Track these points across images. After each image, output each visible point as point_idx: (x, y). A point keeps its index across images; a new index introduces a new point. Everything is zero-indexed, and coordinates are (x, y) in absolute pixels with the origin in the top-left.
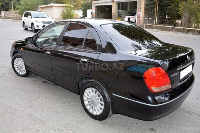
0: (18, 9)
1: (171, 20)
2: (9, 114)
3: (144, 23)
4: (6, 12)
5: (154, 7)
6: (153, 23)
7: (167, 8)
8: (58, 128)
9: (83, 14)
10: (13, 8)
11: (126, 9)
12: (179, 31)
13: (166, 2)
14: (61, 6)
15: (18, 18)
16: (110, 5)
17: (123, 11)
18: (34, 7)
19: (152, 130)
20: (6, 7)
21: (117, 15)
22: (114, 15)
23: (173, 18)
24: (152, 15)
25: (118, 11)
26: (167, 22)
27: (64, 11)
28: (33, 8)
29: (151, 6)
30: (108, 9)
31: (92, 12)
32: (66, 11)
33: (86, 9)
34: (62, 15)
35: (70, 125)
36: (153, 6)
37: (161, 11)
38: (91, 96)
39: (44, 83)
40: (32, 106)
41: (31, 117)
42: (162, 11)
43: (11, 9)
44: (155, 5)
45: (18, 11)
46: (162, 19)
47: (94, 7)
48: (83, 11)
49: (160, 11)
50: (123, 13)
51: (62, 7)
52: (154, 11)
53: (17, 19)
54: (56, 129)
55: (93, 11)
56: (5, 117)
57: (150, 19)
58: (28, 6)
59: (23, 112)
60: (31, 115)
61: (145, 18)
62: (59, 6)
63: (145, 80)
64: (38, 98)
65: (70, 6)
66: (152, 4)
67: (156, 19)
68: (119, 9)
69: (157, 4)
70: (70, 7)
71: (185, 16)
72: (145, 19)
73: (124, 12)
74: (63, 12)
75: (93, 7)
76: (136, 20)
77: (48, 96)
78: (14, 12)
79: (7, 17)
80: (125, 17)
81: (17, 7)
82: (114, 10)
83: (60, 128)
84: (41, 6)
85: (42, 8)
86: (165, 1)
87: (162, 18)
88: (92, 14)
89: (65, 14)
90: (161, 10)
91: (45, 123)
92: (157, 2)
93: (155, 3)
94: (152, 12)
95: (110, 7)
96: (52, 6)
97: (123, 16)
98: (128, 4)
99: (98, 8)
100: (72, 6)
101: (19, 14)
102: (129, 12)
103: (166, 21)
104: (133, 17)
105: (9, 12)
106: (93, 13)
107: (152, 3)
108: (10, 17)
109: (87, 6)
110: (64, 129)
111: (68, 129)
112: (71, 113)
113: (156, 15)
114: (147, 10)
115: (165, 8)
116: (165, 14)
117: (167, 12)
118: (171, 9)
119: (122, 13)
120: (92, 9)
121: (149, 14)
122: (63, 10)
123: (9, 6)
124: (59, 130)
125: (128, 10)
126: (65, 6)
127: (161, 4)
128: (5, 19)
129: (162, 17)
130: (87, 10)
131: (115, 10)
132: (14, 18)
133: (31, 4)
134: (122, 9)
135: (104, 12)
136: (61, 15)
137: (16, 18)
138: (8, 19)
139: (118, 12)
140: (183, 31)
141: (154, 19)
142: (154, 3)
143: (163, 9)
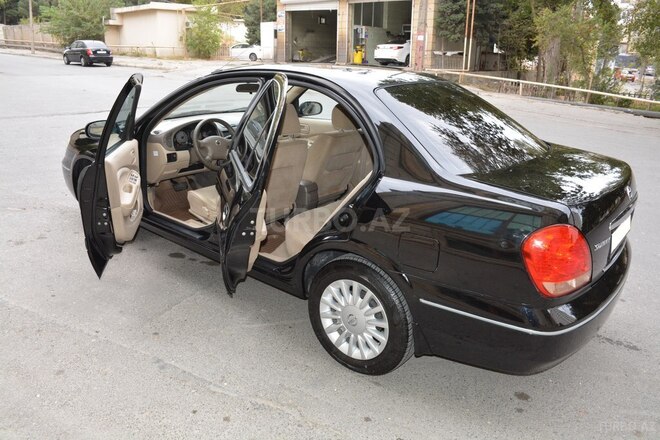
0: (48, 18)
1: (509, 61)
2: (95, 360)
3: (432, 66)
4: (9, 27)
5: (462, 21)
6: (458, 65)
7: (497, 26)
8: (253, 400)
9: (249, 36)
10: (34, 16)
11: (378, 24)
12: (535, 92)
13: (494, 5)
14: (180, 11)
15: (48, 46)
16: (330, 9)
17: (369, 28)
18: (99, 12)
19: (523, 396)
20: (8, 12)
21: (352, 39)
22: (342, 41)
23: (515, 53)
24: (457, 44)
25: (355, 27)
26: (499, 65)
27: (191, 26)
28: (96, 16)
29: (454, 17)
30: (323, 21)
31: (276, 31)
32: (196, 25)
33: (259, 20)
34: (184, 38)
35: (287, 392)
36: (461, 16)
37: (482, 32)
38: (347, 304)
39: (175, 259)
40: (156, 334)
41: (162, 367)
42: (485, 32)
43: (27, 17)
44: (465, 14)
45: (47, 25)
46: (483, 56)
47: (281, 13)
48: (247, 25)
49: (478, 33)
50: (371, 33)
51: (183, 12)
52: (462, 32)
53: (43, 50)
54: (249, 405)
55: (279, 27)
56: (85, 370)
57: (449, 54)
58: (78, 9)
59: (136, 352)
60: (162, 364)
61: (436, 53)
62: (175, 11)
63: (527, 260)
64: (170, 308)
65: (209, 10)
66: (457, 12)
67: (467, 55)
68: (357, 22)
69: (471, 10)
70: (207, 14)
71: (550, 51)
72: (434, 56)
73: (372, 30)
74: (187, 29)
75: (278, 13)
76: (408, 56)
77: (198, 301)
78: (37, 27)
79: (15, 43)
80: (375, 47)
81: (45, 11)
82: (344, 25)
83: (260, 402)
84: (119, 10)
85: (122, 15)
86: (492, 5)
87: (483, 53)
88: (276, 36)
89: (194, 34)
90: (481, 28)
91: (213, 388)
92: (471, 7)
93: (465, 9)
94: (455, 34)
95: (332, 16)
96: (154, 11)
97: (368, 43)
98: (386, 9)
99: (295, 17)
100: (215, 10)
101: (52, 33)
102: (388, 33)
103: (496, 63)
104: (399, 48)
105: (21, 28)
106: (278, 34)
107: (456, 7)
108: (23, 43)
109: (261, 10)
110: (271, 405)
111: (282, 405)
112: (280, 352)
113: (468, 45)
114: (442, 29)
115: (493, 23)
116: (492, 41)
117: (499, 36)
118: (510, 29)
119: (366, 36)
120: (275, 20)
121: (447, 40)
122: (187, 24)
123: (20, 8)
124: (257, 407)
125: (385, 25)
126: (195, 10)
127: (481, 11)
128: (8, 50)
129: (483, 49)
130: (262, 24)
131: (346, 25)
132: (36, 44)
133: (88, 4)
134: (367, 23)
135: (313, 31)
136: (181, 38)
137: (43, 45)
138: (16, 48)
139: (356, 31)
140: (545, 94)
141: (462, 54)
142: (462, 9)
143: (487, 25)
